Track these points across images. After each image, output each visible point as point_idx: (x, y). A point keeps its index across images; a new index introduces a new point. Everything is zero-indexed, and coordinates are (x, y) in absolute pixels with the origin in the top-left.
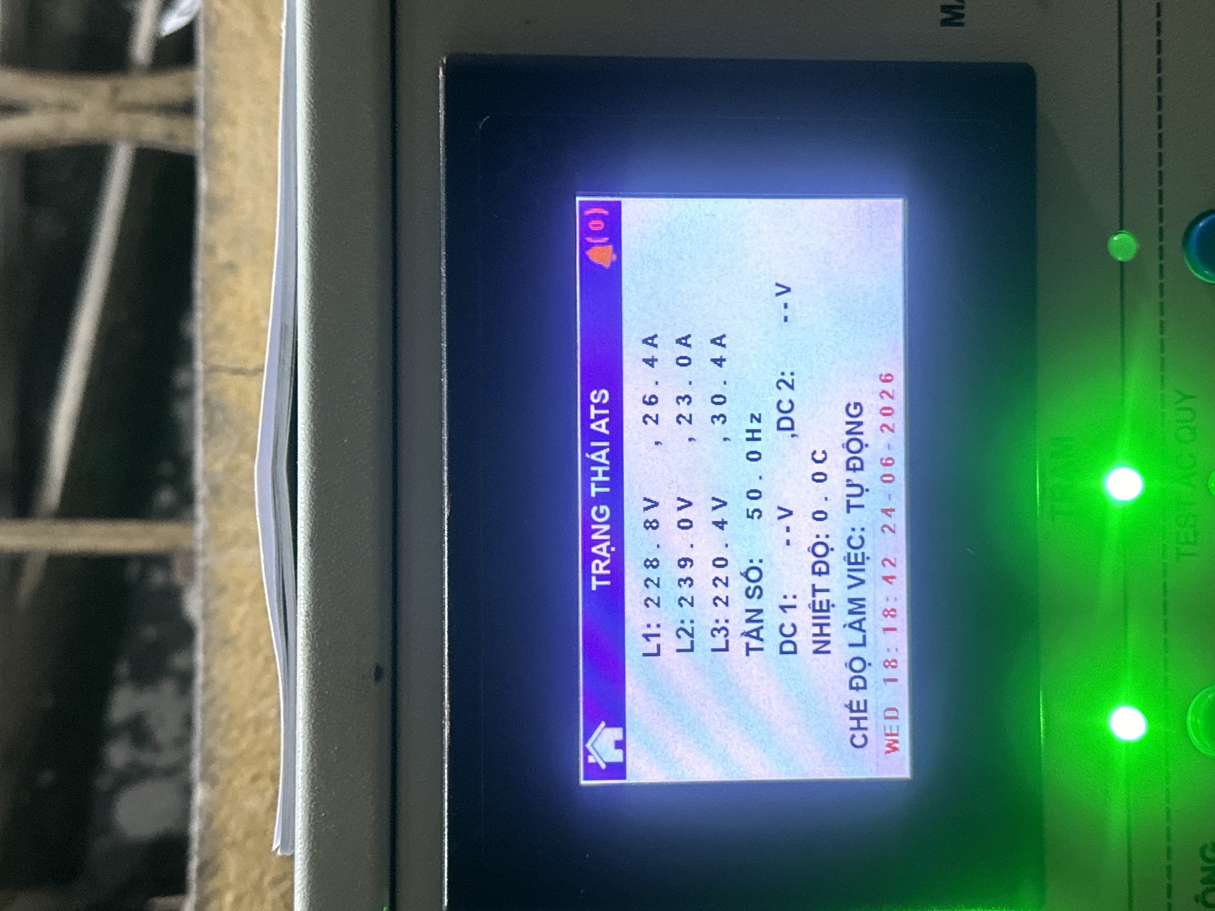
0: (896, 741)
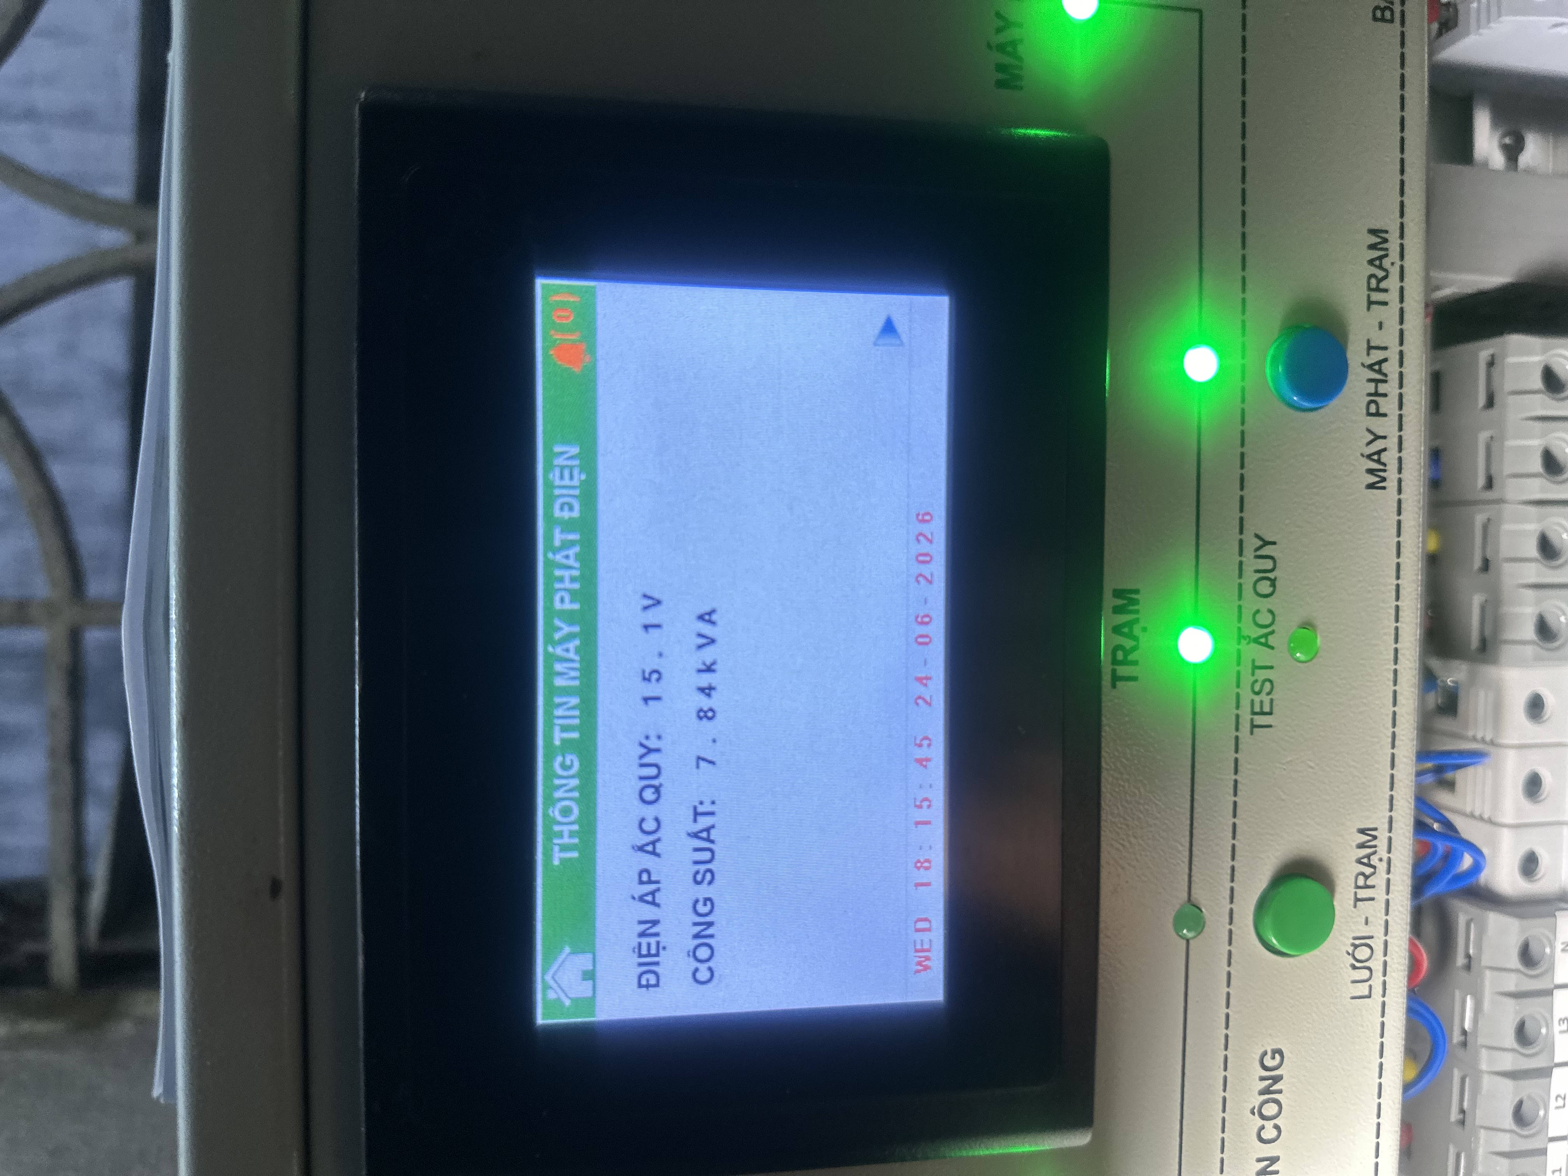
0: (928, 959)
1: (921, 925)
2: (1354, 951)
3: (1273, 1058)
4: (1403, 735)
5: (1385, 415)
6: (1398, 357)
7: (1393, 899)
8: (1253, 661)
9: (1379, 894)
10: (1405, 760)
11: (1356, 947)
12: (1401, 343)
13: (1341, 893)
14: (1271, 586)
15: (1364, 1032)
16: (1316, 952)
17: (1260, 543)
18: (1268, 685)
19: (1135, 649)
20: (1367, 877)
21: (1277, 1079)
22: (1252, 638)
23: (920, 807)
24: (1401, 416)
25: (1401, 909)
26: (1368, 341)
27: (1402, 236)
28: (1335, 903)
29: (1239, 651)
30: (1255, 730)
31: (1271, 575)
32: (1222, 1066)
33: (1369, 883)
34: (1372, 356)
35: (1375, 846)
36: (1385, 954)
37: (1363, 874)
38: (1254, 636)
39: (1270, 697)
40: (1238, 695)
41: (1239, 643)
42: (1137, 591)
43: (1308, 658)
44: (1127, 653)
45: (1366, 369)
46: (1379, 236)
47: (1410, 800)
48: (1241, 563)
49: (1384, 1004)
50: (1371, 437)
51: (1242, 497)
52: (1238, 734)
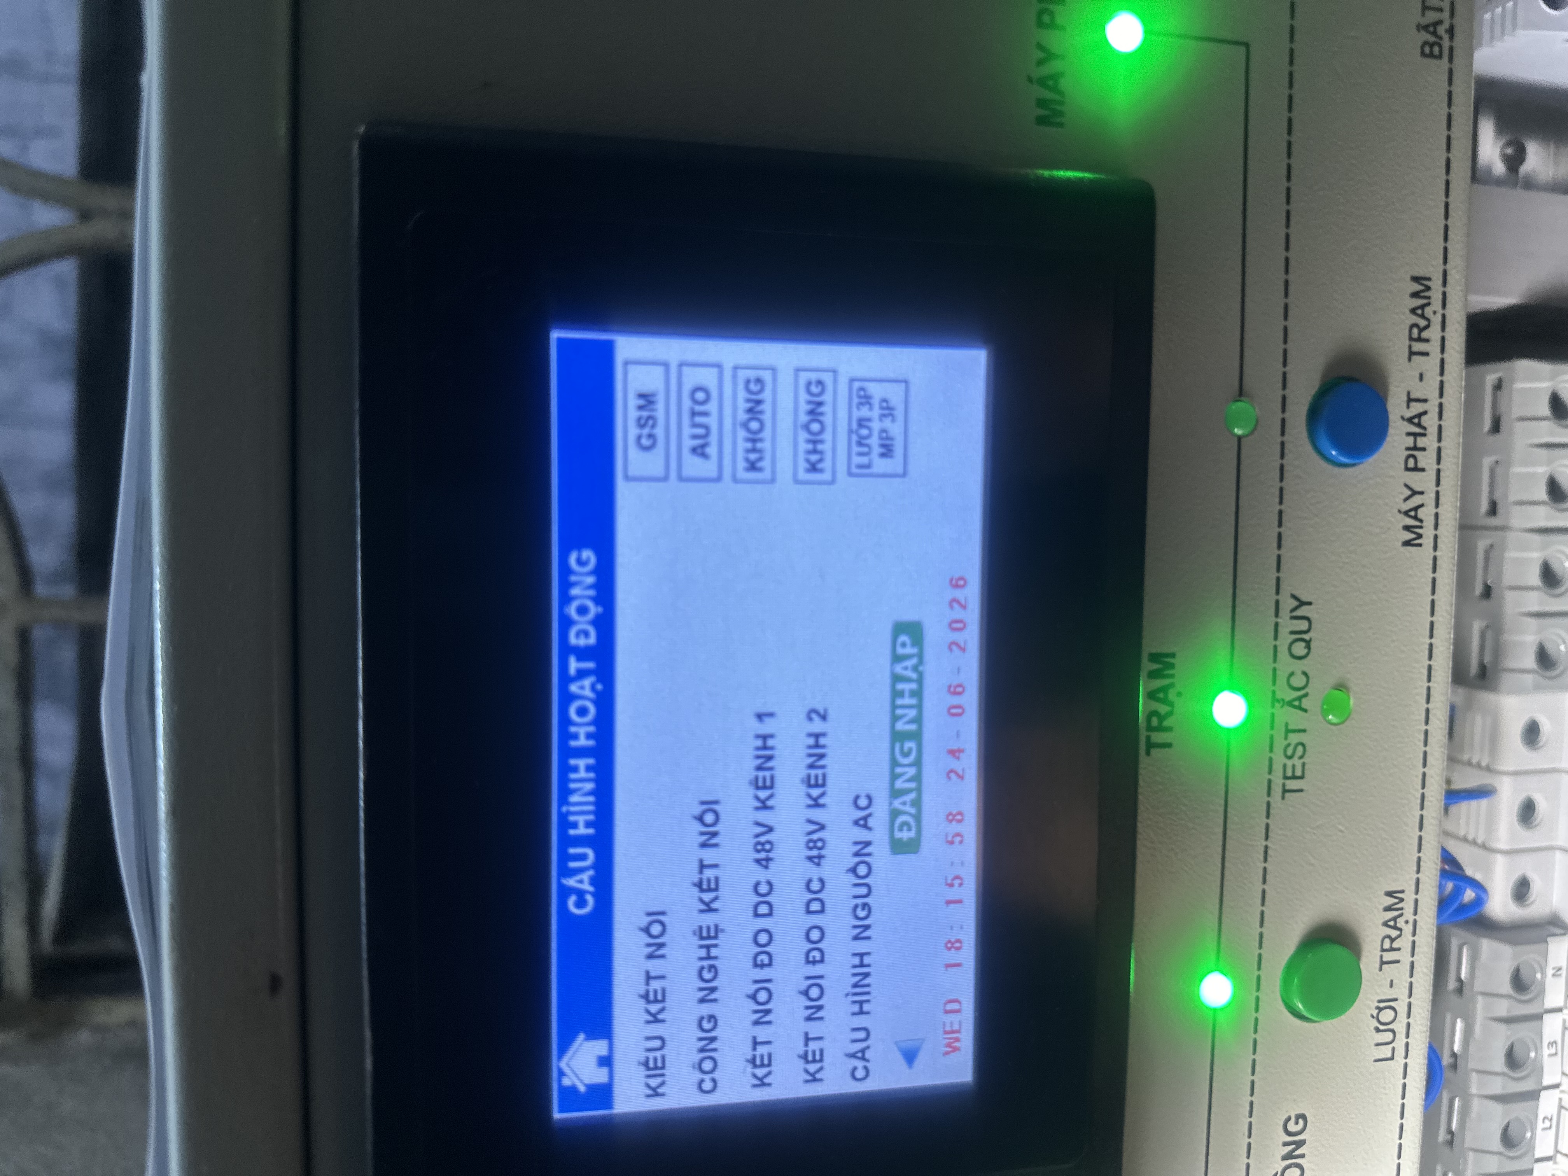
0: (957, 1040)
1: (950, 1007)
2: (1378, 1014)
3: (1297, 1123)
4: (1432, 796)
5: (1423, 470)
6: (1437, 409)
7: (1417, 960)
8: (1287, 724)
9: (1405, 956)
10: (1433, 821)
11: (1380, 1009)
12: (1441, 395)
13: (1367, 956)
14: (1306, 647)
15: (1386, 1094)
16: (1343, 1017)
17: (1296, 603)
18: (1300, 749)
19: (1170, 714)
20: (1392, 940)
21: (1300, 1144)
22: (1286, 701)
23: (951, 885)
24: (1438, 471)
25: (1425, 970)
26: (1409, 393)
27: (1445, 283)
28: (1362, 966)
29: (1273, 715)
30: (1287, 794)
31: (1306, 637)
32: (1247, 1133)
33: (1395, 945)
34: (1411, 409)
35: (1402, 909)
36: (1409, 1016)
37: (1389, 937)
38: (1288, 699)
39: (1302, 761)
40: (1271, 760)
41: (1273, 706)
42: (1173, 655)
43: (1341, 720)
44: (1161, 718)
45: (1406, 423)
46: (1421, 283)
47: (1436, 861)
48: (1277, 624)
49: (1406, 1065)
50: (1409, 493)
51: (1279, 557)
52: (1270, 799)
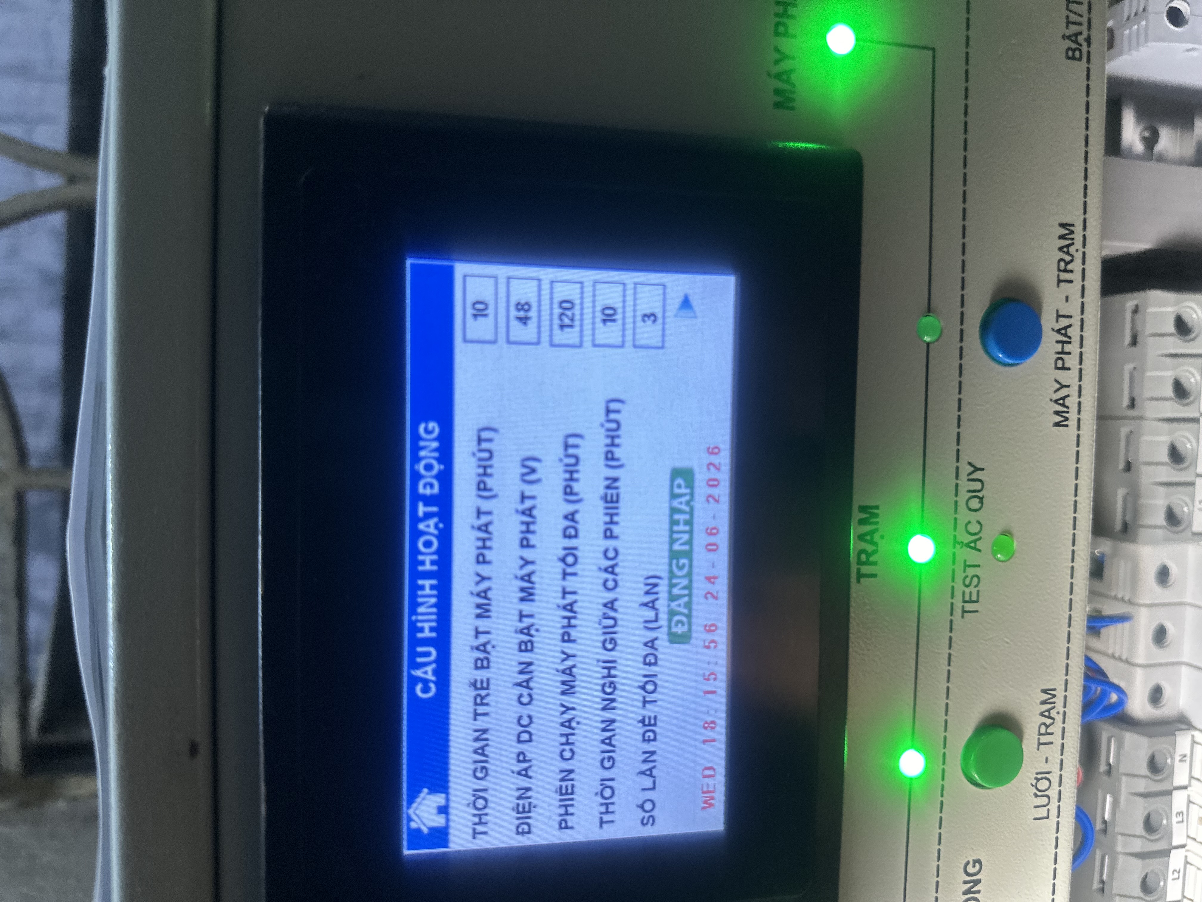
0: (712, 798)
1: (707, 772)
2: (1036, 783)
3: (974, 866)
4: (1077, 617)
5: (1069, 369)
6: (1079, 323)
7: (1066, 742)
8: (965, 561)
9: (1057, 739)
10: (1078, 636)
11: (1038, 780)
12: (1082, 312)
13: (1028, 739)
14: (979, 502)
15: (1043, 845)
16: (1009, 785)
17: (972, 469)
18: (975, 580)
19: (875, 552)
20: (1047, 727)
21: (977, 882)
22: (964, 543)
23: (708, 680)
24: (1081, 370)
25: (1072, 750)
26: (1057, 311)
27: (1084, 229)
28: (1023, 747)
29: (954, 554)
30: (965, 614)
31: (980, 494)
32: (935, 874)
33: (1049, 731)
34: (1060, 323)
35: (1054, 703)
36: (1060, 785)
37: (1044, 724)
38: (966, 542)
39: (977, 589)
40: (953, 588)
41: (954, 547)
42: (877, 507)
43: (1007, 558)
44: (868, 555)
45: (1055, 333)
46: (1067, 228)
47: (1081, 667)
48: (957, 485)
49: (1058, 823)
50: (1058, 386)
51: (959, 434)
52: (952, 618)
